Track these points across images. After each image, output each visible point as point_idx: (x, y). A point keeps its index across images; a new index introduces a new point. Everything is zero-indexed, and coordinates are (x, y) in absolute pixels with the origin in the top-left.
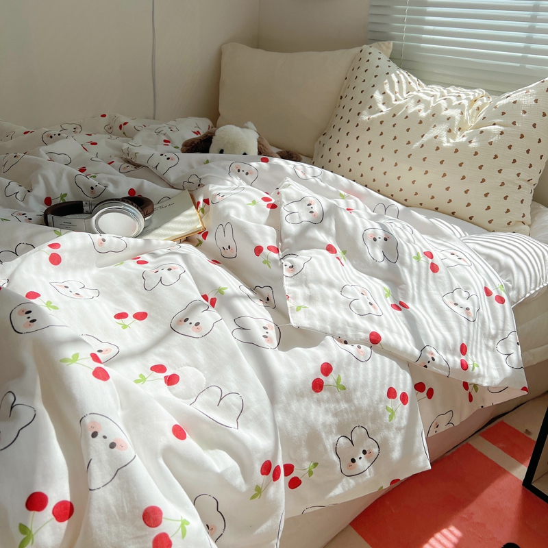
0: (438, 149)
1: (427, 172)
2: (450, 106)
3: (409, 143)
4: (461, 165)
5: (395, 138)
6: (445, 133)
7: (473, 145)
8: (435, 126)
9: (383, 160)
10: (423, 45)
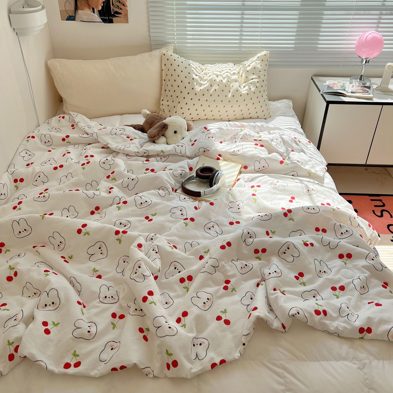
0: (241, 96)
1: (240, 106)
2: (231, 75)
3: (226, 96)
4: (251, 99)
5: (219, 96)
6: (239, 88)
7: (252, 89)
8: (233, 86)
9: (217, 106)
10: (188, 45)
